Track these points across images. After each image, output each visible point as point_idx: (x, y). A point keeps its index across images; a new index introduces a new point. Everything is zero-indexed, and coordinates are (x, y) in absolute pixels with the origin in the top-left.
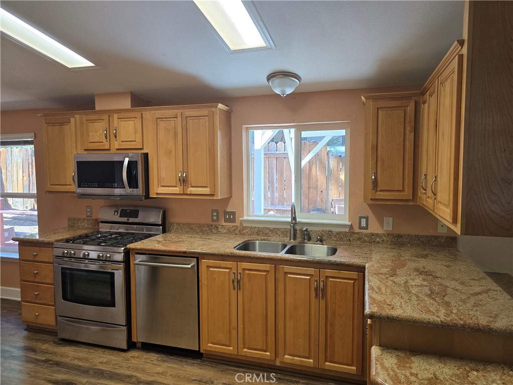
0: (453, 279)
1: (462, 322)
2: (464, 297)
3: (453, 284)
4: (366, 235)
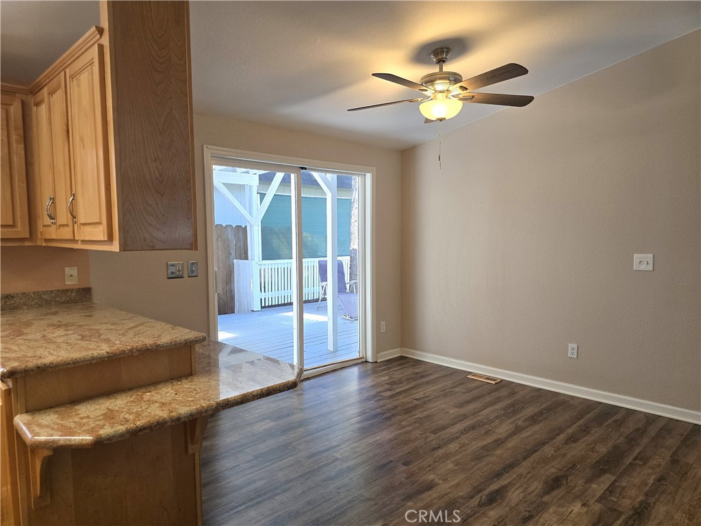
0: (102, 323)
1: (129, 348)
2: (121, 332)
3: (105, 326)
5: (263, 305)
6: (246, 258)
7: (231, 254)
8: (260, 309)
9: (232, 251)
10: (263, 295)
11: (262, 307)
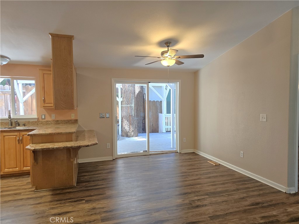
4: (44, 122)
5: (167, 131)
6: (162, 113)
7: (158, 111)
8: (165, 132)
9: (158, 110)
10: (167, 127)
11: (166, 131)
